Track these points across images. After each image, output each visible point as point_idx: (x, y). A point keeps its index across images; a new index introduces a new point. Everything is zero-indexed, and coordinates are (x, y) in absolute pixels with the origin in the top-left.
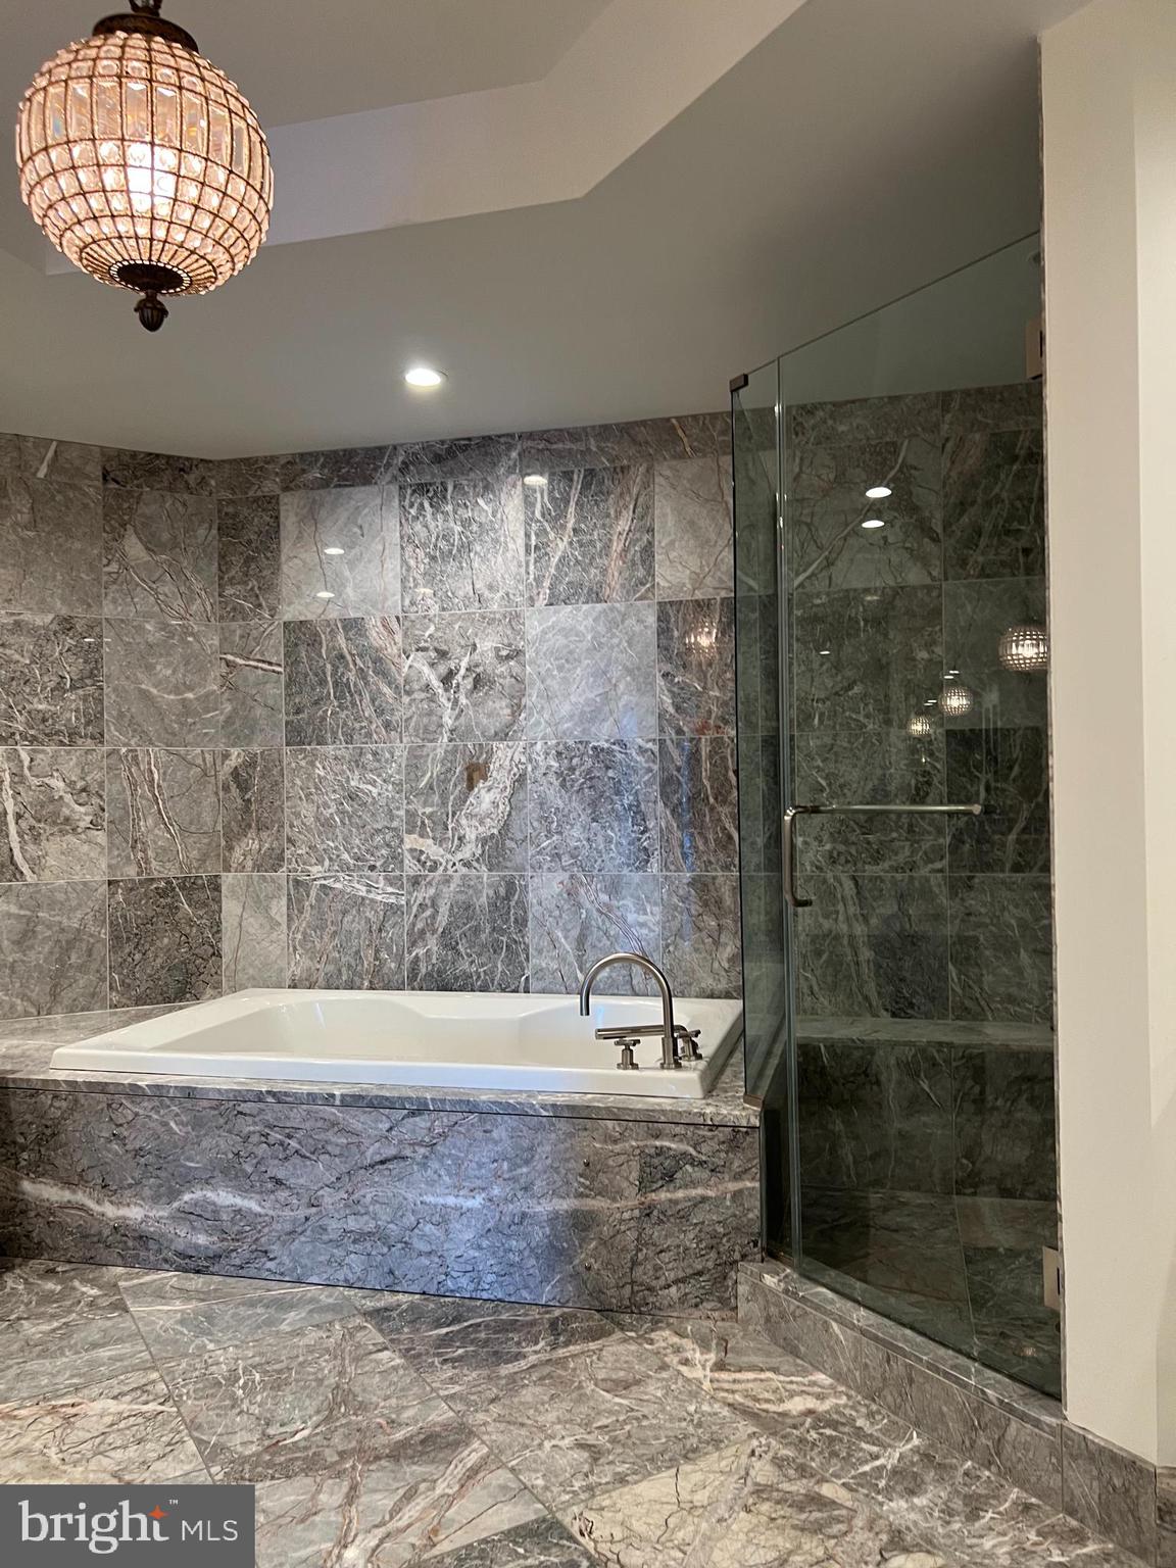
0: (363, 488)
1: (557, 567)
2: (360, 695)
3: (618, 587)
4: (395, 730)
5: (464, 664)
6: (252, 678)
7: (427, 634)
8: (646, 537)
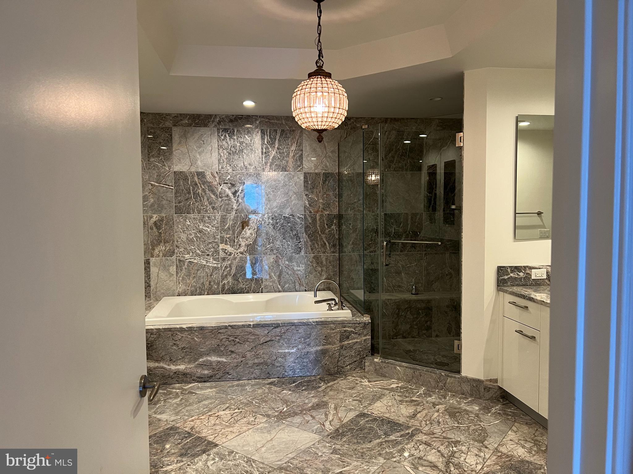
0: (204, 128)
1: (272, 160)
2: (203, 197)
3: (292, 167)
4: (216, 209)
5: (240, 189)
6: (161, 191)
7: (227, 178)
8: (300, 152)
